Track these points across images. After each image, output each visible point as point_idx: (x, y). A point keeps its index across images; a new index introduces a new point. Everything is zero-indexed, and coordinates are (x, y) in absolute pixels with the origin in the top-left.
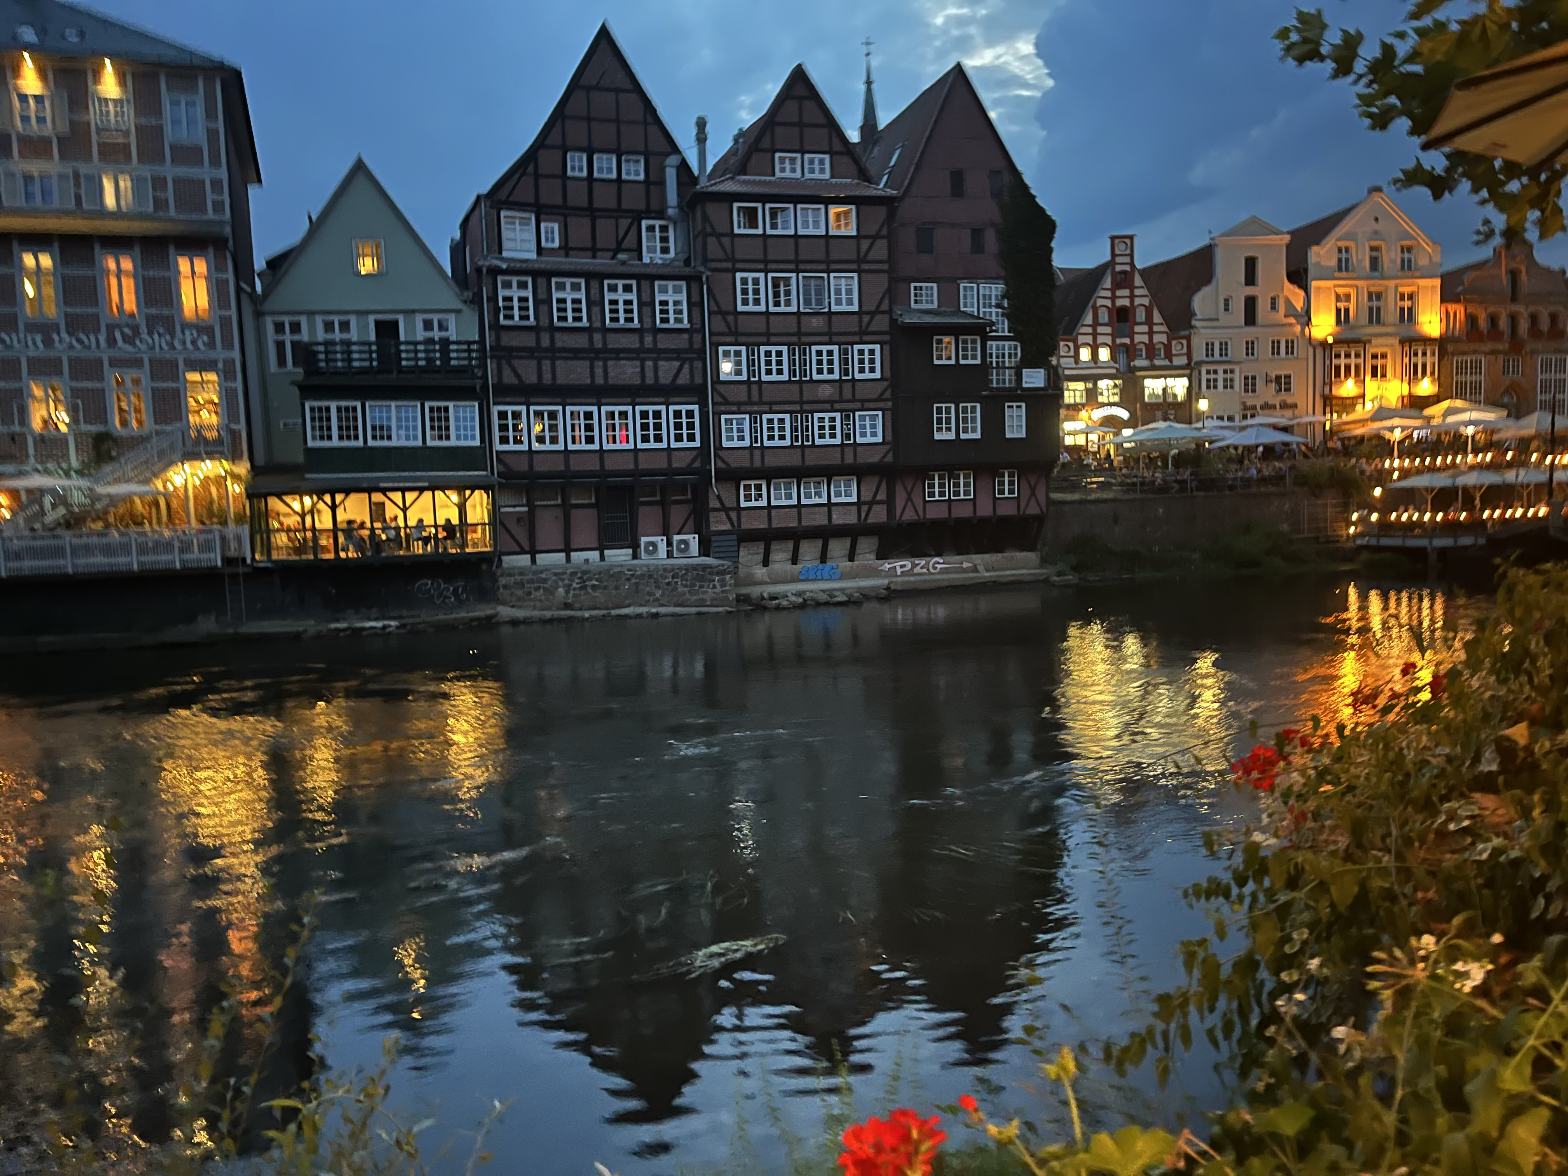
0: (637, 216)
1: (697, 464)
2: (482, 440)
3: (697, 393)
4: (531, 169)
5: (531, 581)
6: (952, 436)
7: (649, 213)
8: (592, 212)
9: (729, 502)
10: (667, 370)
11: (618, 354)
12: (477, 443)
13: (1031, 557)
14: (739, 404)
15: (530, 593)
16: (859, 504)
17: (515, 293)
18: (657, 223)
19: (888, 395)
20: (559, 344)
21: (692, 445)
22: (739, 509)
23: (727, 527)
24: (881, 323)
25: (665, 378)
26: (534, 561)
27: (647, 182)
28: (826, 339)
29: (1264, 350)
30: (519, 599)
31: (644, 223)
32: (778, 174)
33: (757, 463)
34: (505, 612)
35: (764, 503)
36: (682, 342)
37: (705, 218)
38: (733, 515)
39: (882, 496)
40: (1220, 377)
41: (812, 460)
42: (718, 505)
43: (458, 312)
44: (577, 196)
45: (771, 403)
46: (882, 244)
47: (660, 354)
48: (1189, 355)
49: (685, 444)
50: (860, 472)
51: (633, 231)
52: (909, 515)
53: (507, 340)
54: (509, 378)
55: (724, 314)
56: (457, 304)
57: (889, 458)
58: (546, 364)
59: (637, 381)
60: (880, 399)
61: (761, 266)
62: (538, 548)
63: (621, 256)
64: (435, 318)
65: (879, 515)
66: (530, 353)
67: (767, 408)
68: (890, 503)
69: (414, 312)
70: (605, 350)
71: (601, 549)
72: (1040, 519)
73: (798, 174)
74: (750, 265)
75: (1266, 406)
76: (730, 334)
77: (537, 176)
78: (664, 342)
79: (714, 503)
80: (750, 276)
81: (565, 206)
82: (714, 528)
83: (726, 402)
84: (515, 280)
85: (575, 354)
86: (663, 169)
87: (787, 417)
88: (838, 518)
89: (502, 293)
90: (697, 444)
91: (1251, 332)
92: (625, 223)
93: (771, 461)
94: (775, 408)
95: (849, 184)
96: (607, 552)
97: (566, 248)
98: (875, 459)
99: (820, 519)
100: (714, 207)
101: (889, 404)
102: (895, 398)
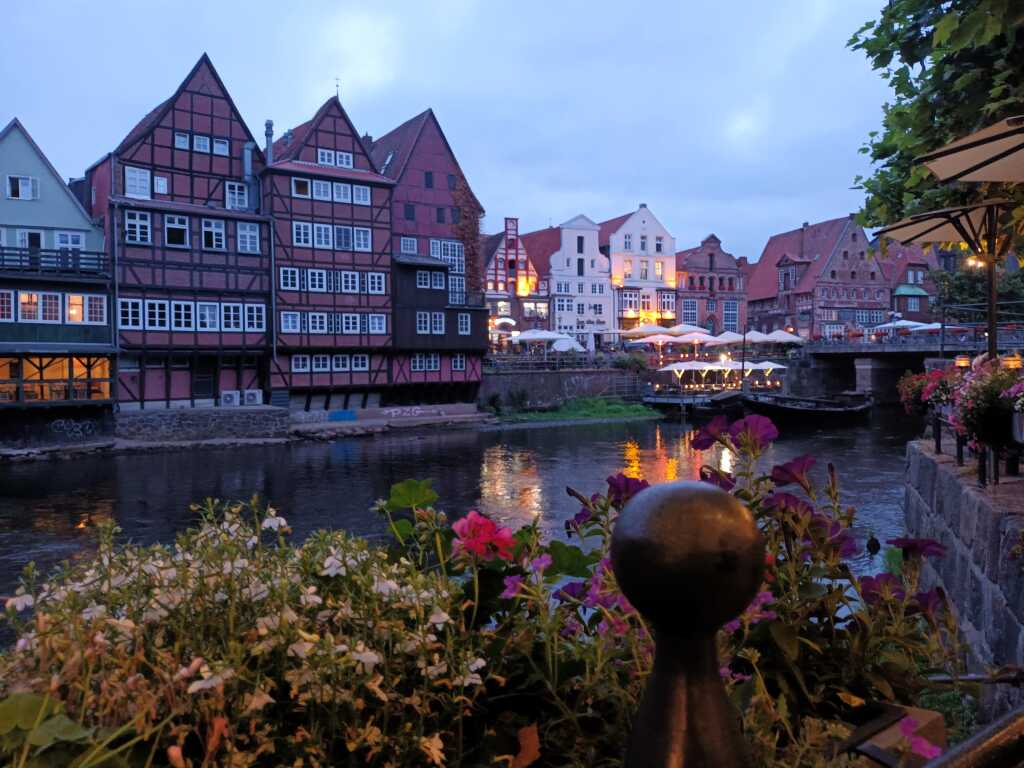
0: (223, 179)
1: (263, 343)
2: (109, 322)
3: (266, 296)
4: (149, 140)
5: (142, 421)
6: (428, 332)
7: (230, 177)
8: (191, 173)
9: (285, 369)
10: (244, 281)
11: (209, 268)
12: (105, 323)
13: (472, 407)
14: (293, 305)
15: (139, 429)
16: (370, 372)
17: (138, 222)
18: (237, 185)
19: (389, 304)
20: (168, 259)
21: (259, 330)
22: (291, 374)
23: (283, 385)
24: (386, 260)
25: (242, 287)
26: (142, 407)
27: (231, 158)
28: (351, 267)
29: (587, 288)
30: (133, 433)
31: (227, 183)
32: (320, 162)
33: (305, 344)
34: (121, 444)
35: (307, 369)
36: (255, 263)
37: (273, 184)
38: (287, 377)
39: (384, 367)
40: (565, 303)
41: (341, 343)
42: (276, 370)
43: (87, 231)
44: (182, 162)
45: (314, 306)
46: (386, 212)
47: (239, 269)
48: (548, 290)
49: (255, 329)
50: (372, 352)
51: (220, 187)
52: (401, 380)
53: (130, 254)
54: (131, 280)
55: (284, 247)
56: (87, 227)
57: (390, 344)
58: (159, 272)
59: (224, 287)
60: (384, 307)
61: (310, 219)
62: (146, 398)
63: (211, 204)
64: (70, 234)
65: (382, 379)
66: (146, 263)
67: (312, 308)
68: (389, 372)
69: (53, 229)
70: (201, 265)
71: (192, 398)
72: (477, 384)
73: (333, 164)
74: (303, 217)
75: (590, 322)
76: (288, 260)
77: (153, 145)
78: (243, 262)
79: (273, 369)
80: (302, 224)
81: (172, 167)
82: (273, 385)
83: (284, 303)
84: (138, 214)
85: (180, 266)
86: (242, 151)
87: (325, 315)
88: (357, 381)
89: (128, 221)
90: (264, 329)
91: (581, 279)
92: (214, 182)
93: (314, 343)
94: (317, 309)
95: (364, 174)
96: (196, 401)
97: (172, 195)
98: (380, 343)
99: (344, 381)
100: (276, 179)
101: (390, 310)
102: (394, 307)
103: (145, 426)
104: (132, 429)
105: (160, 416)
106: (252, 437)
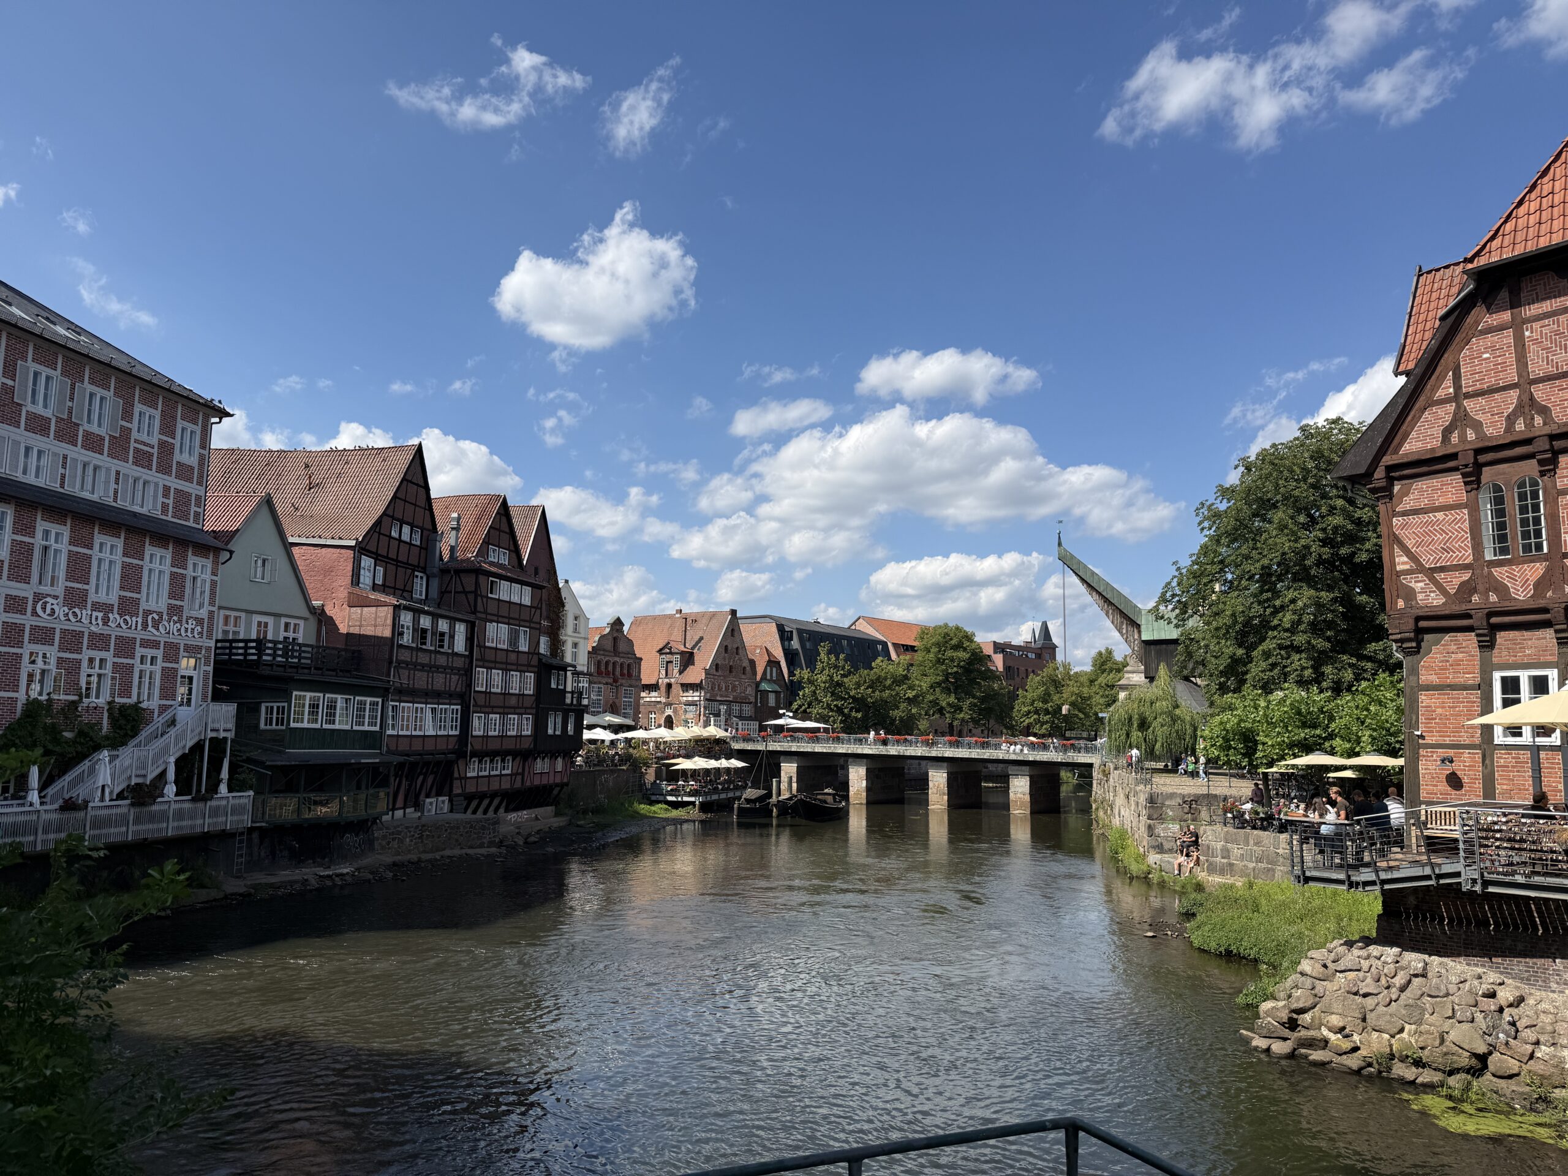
1: (455, 746)
2: (381, 727)
3: (462, 697)
4: (379, 529)
6: (553, 732)
7: (418, 567)
8: (397, 562)
9: (463, 775)
10: (439, 682)
11: (438, 669)
12: (377, 728)
14: (480, 706)
16: (510, 775)
18: (420, 575)
19: (535, 705)
20: (418, 660)
21: (455, 733)
22: (466, 779)
23: (460, 791)
24: (534, 660)
25: (452, 688)
28: (515, 668)
30: (386, 848)
31: (415, 573)
32: (489, 558)
33: (484, 746)
35: (475, 774)
38: (463, 783)
39: (520, 770)
42: (458, 776)
43: (305, 619)
44: (393, 551)
45: (493, 707)
47: (452, 670)
49: (453, 732)
50: (515, 754)
51: (411, 578)
52: (528, 784)
54: (397, 683)
55: (480, 647)
56: (304, 614)
57: (531, 745)
58: (412, 674)
59: (442, 688)
60: (531, 708)
61: (495, 618)
63: (404, 595)
64: (293, 621)
65: (518, 784)
67: (491, 710)
68: (523, 774)
69: (281, 616)
70: (434, 666)
71: (404, 808)
72: (563, 785)
73: (496, 561)
76: (481, 660)
78: (455, 662)
79: (457, 774)
80: (492, 624)
81: (387, 557)
82: (455, 792)
83: (474, 705)
85: (423, 668)
87: (498, 717)
88: (499, 785)
90: (457, 733)
92: (408, 572)
94: (494, 710)
96: (408, 810)
97: (384, 586)
98: (524, 745)
100: (482, 578)
101: (534, 711)
102: (537, 707)
103: (394, 839)
104: (384, 843)
105: (407, 828)
106: (471, 847)
